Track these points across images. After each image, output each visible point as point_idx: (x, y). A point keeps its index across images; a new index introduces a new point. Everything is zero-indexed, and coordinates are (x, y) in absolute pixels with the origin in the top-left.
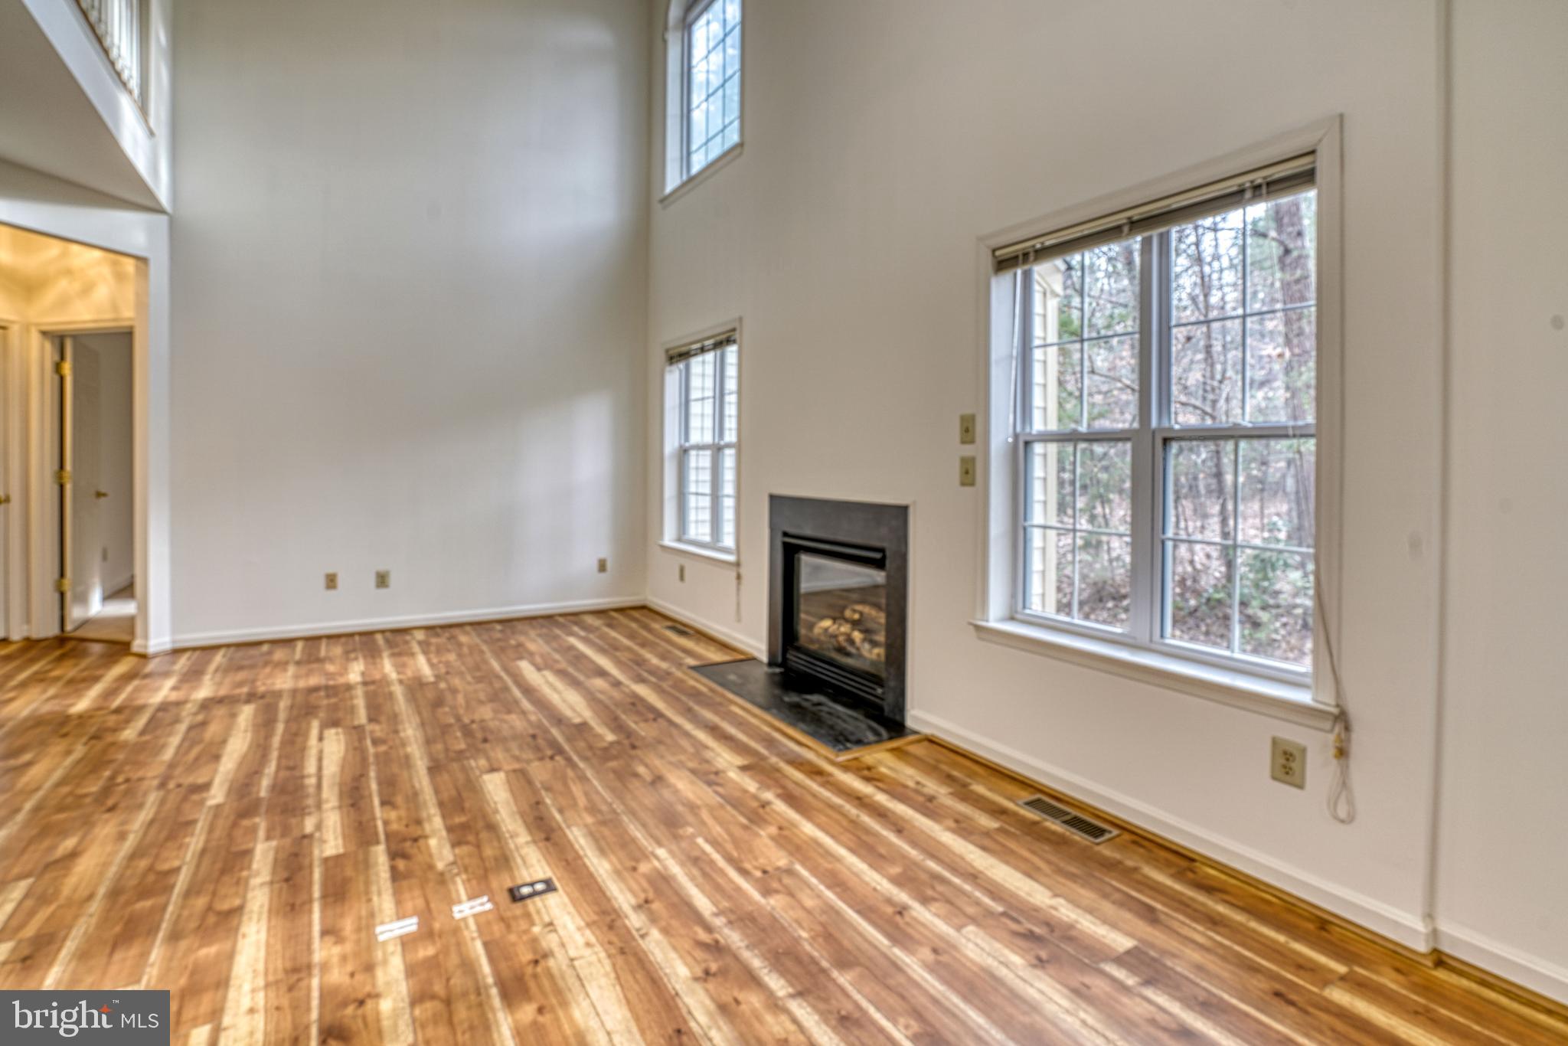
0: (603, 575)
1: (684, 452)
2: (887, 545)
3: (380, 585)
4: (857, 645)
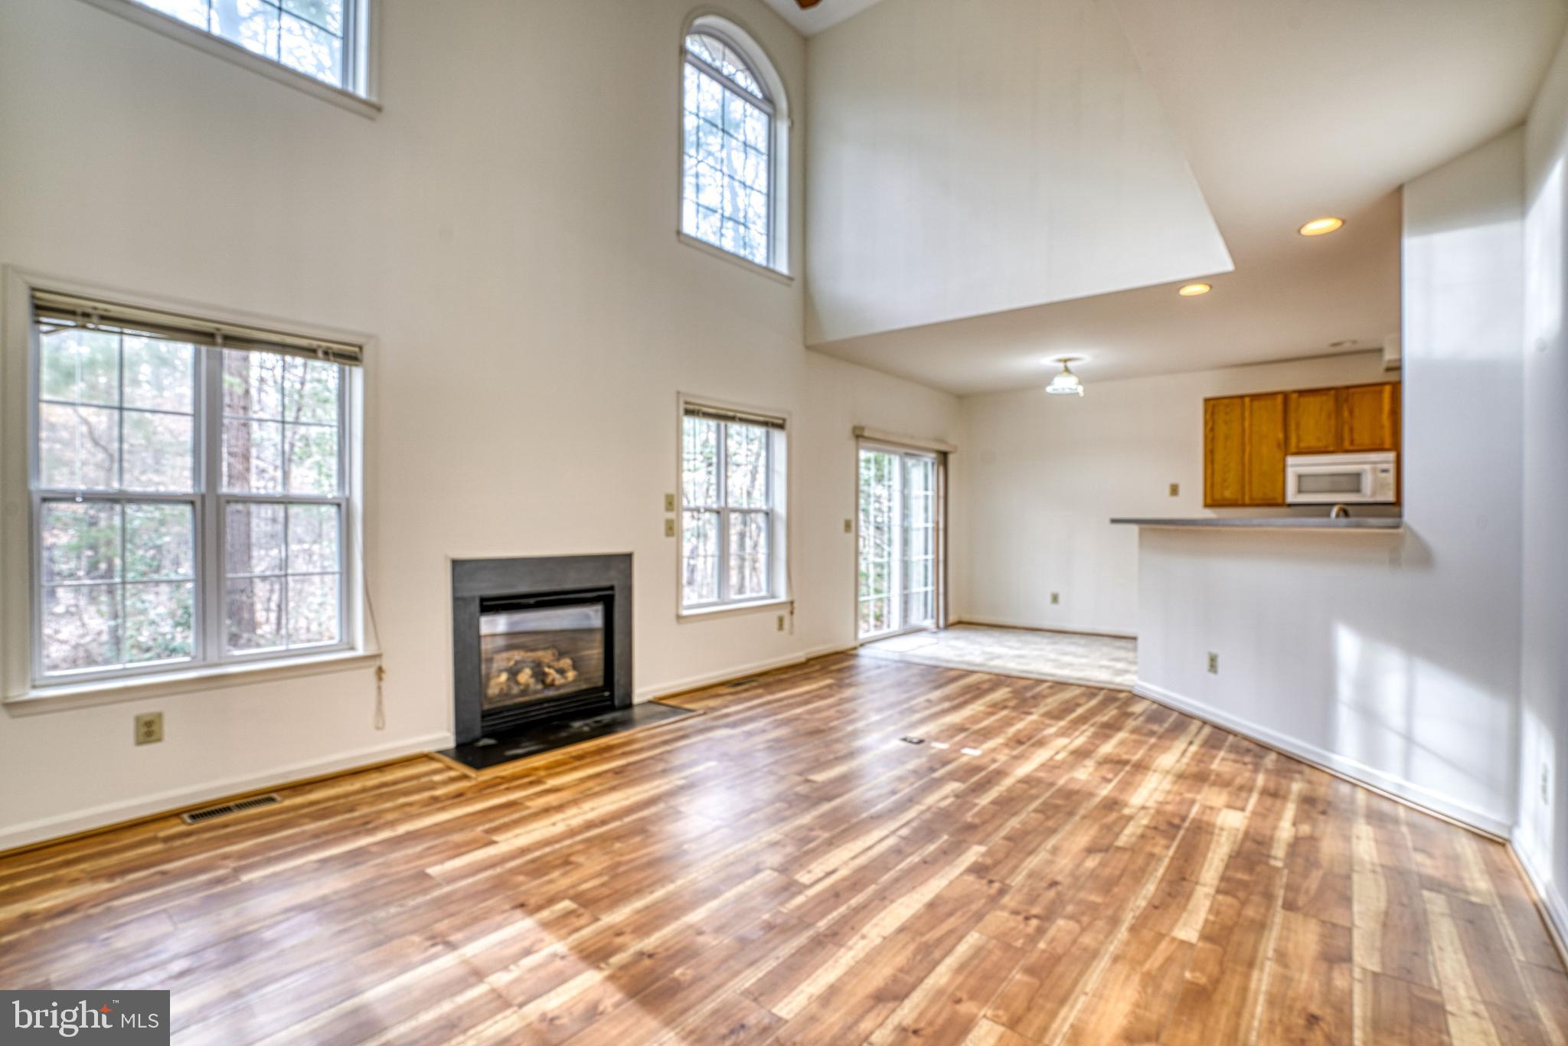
2: (615, 583)
4: (549, 680)
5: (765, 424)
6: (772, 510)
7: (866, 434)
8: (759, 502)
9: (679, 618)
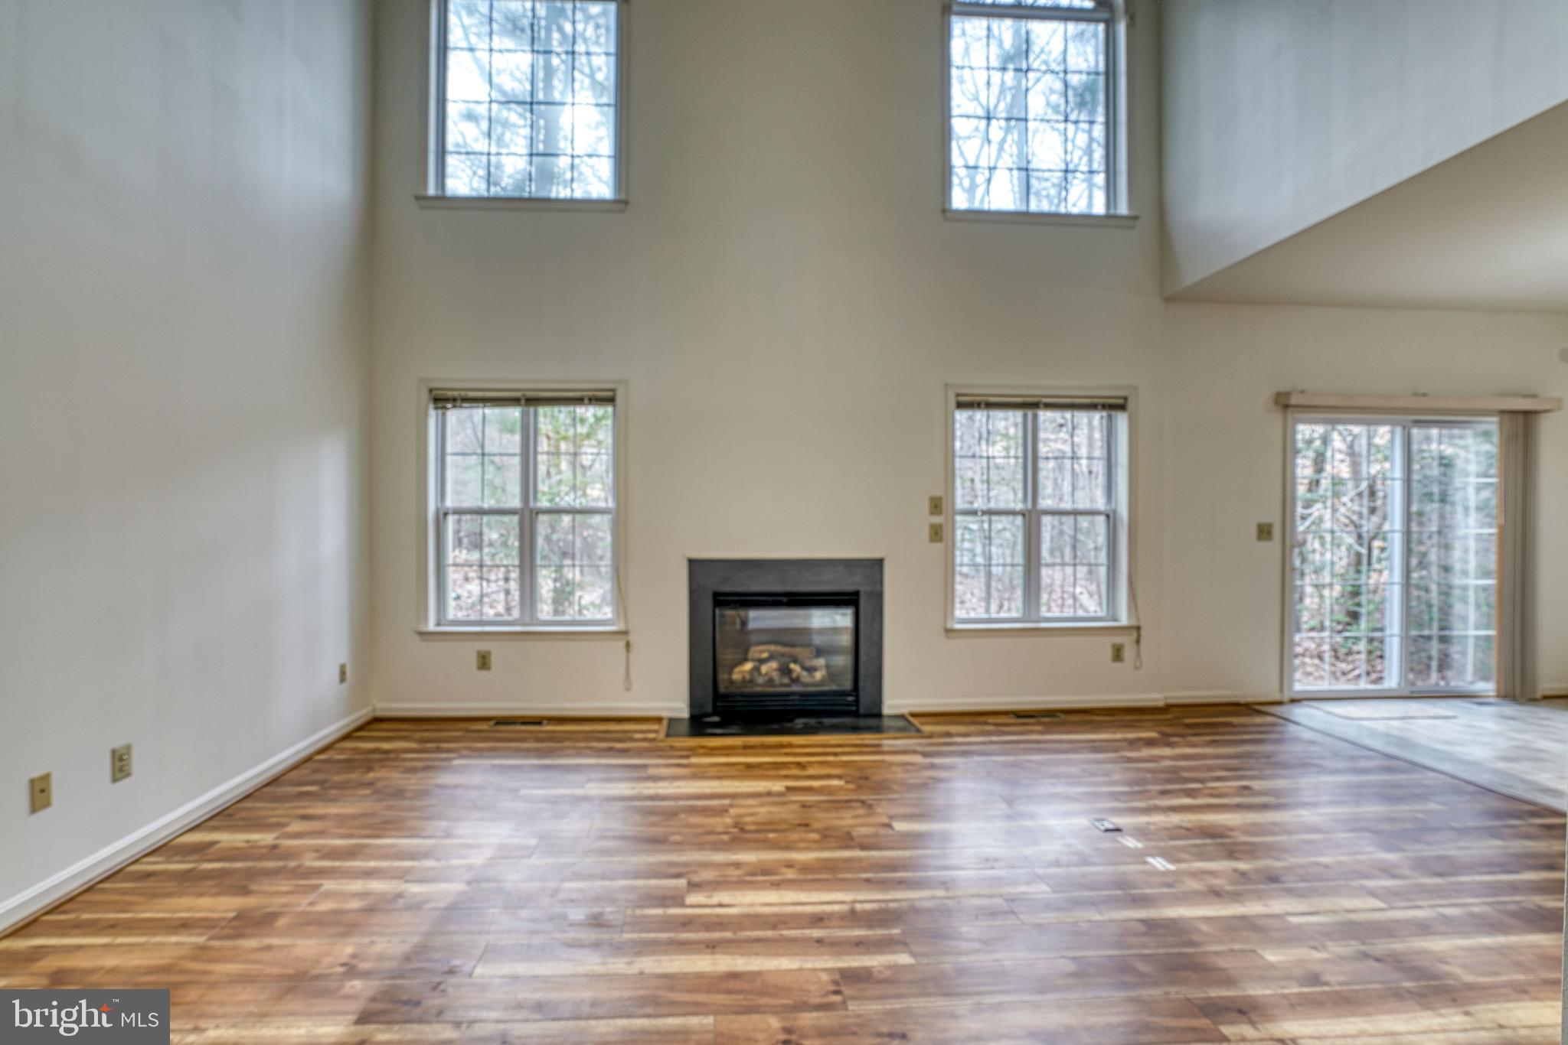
0: (344, 685)
1: (442, 515)
2: (861, 589)
3: (118, 775)
4: (794, 675)
5: (1104, 407)
6: (1115, 512)
7: (1294, 401)
8: (1100, 504)
9: (949, 631)
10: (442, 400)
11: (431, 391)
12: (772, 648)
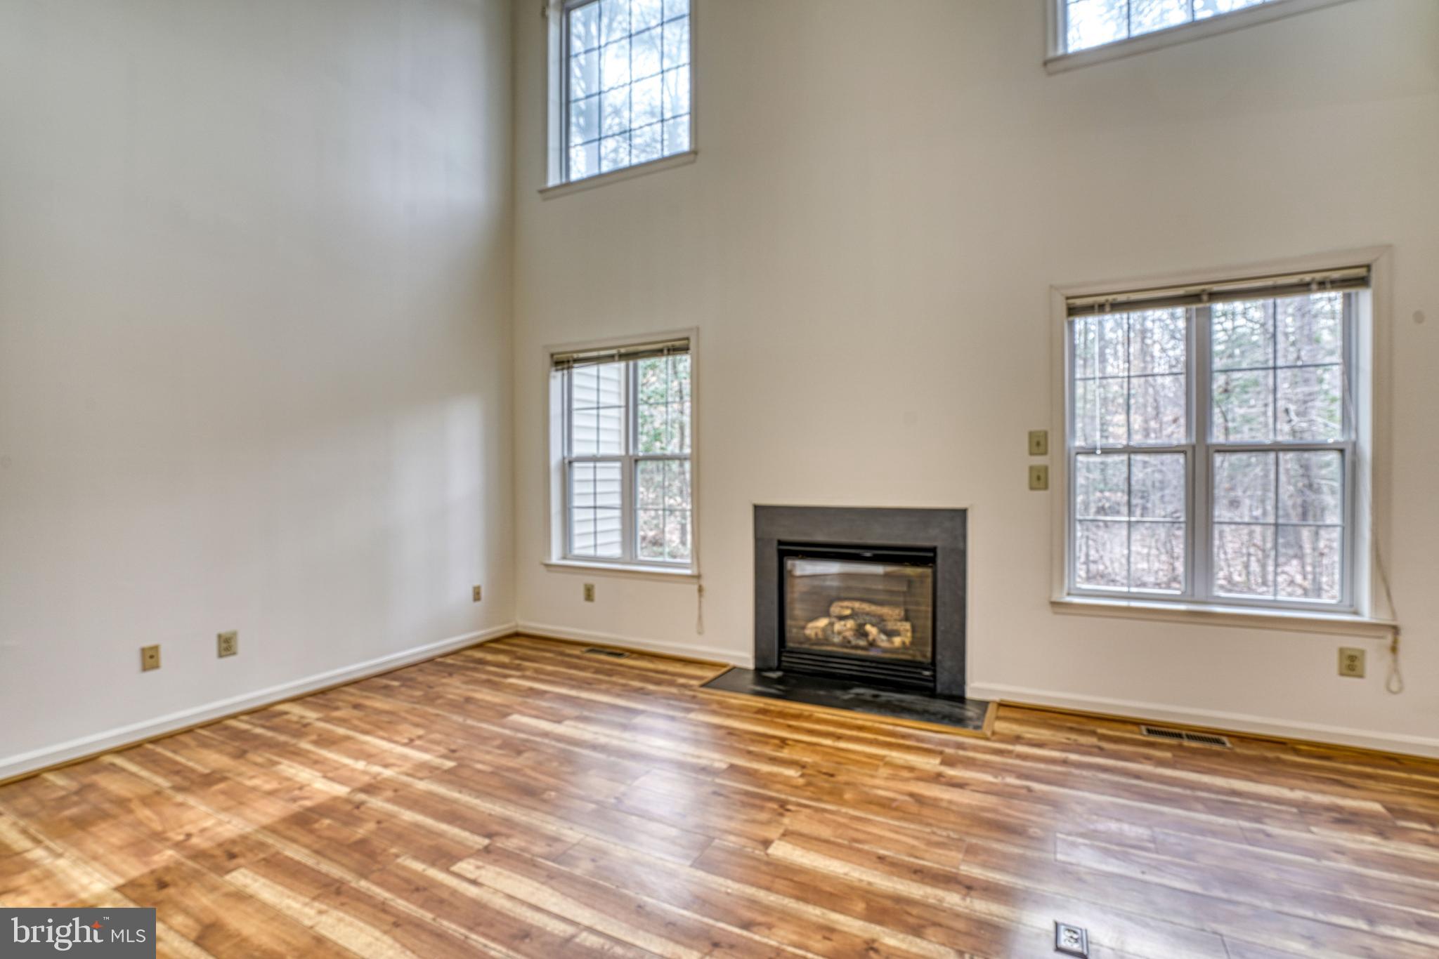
0: (478, 603)
1: (568, 465)
2: (938, 544)
3: (223, 653)
4: (871, 638)
6: (1353, 444)
10: (563, 363)
11: (552, 355)
12: (857, 605)
